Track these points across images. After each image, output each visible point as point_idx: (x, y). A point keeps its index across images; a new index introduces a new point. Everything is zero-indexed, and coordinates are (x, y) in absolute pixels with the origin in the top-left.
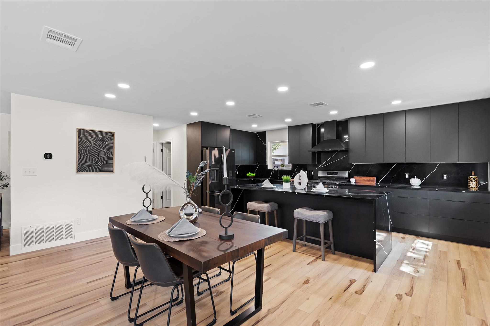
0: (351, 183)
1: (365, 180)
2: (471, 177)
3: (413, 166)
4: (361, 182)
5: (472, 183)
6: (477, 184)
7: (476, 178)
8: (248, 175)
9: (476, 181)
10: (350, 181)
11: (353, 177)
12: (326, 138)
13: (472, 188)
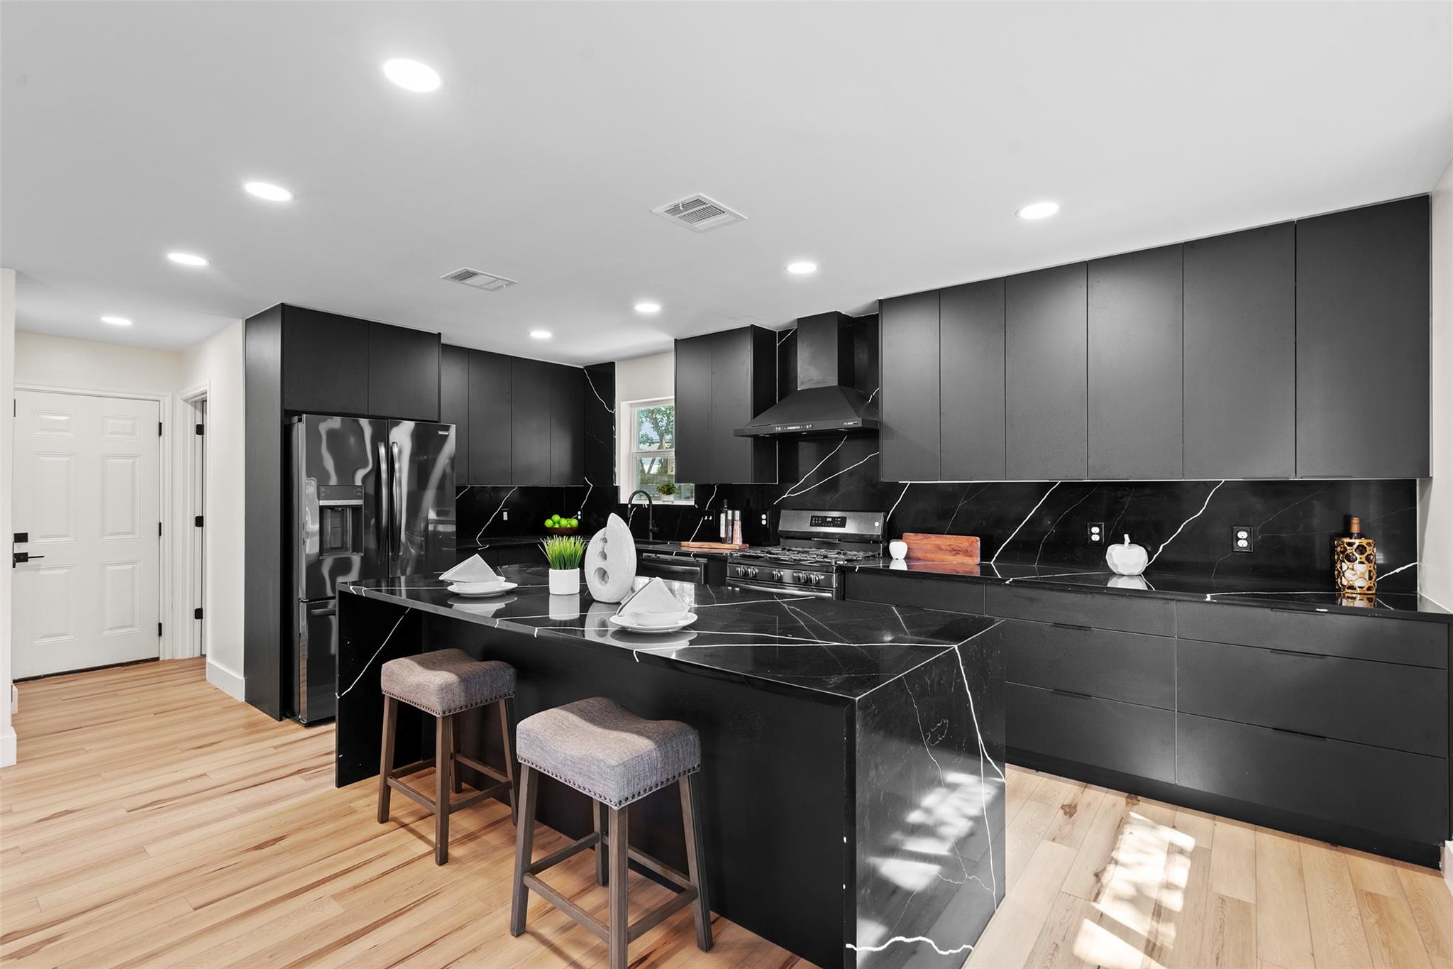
0: (892, 558)
1: (940, 549)
2: (1347, 540)
3: (1119, 494)
4: (930, 556)
5: (1353, 569)
6: (1370, 571)
7: (1368, 548)
8: (549, 523)
9: (1368, 559)
10: (887, 556)
11: (900, 538)
12: (803, 383)
13: (1349, 591)
